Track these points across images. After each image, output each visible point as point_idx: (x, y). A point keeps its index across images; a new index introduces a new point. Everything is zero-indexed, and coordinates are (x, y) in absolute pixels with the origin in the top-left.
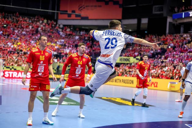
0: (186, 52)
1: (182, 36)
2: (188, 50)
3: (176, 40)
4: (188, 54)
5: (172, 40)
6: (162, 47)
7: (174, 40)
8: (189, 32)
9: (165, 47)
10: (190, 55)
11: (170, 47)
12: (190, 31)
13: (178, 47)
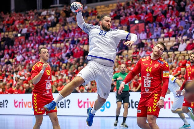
0: (50, 43)
1: (40, 14)
2: (53, 39)
3: (30, 22)
4: (54, 45)
5: (23, 23)
6: (6, 37)
7: (27, 22)
8: (52, 6)
9: (11, 35)
10: (56, 48)
11: (19, 35)
12: (53, 4)
13: (35, 34)
